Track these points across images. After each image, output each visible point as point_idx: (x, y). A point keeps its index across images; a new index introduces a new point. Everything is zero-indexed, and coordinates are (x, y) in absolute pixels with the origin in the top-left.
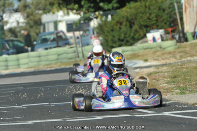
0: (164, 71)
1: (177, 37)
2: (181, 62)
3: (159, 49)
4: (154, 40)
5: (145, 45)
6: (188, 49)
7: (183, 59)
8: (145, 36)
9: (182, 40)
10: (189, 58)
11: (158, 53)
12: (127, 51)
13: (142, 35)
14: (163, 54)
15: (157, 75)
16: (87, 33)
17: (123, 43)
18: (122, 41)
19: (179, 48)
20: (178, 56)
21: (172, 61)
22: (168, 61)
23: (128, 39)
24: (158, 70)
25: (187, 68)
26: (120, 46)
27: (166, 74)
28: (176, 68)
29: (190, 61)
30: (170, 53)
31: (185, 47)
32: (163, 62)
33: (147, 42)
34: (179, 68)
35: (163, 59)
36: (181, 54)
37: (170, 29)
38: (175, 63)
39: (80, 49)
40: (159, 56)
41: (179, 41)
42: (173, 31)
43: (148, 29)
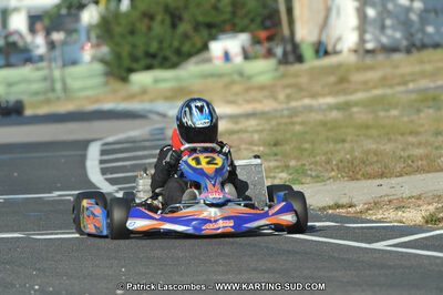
0: (250, 129)
1: (279, 51)
2: (288, 109)
3: (236, 77)
4: (227, 57)
5: (206, 68)
6: (304, 80)
7: (294, 104)
8: (205, 47)
9: (291, 58)
10: (307, 101)
11: (237, 88)
12: (164, 80)
13: (199, 44)
14: (248, 90)
15: (235, 137)
16: (74, 36)
17: (156, 62)
18: (154, 56)
19: (284, 76)
20: (282, 96)
21: (268, 105)
22: (259, 107)
23: (168, 53)
24: (236, 127)
25: (302, 123)
26: (149, 67)
27: (256, 137)
28: (279, 124)
29: (310, 109)
30: (262, 88)
31: (296, 75)
32: (248, 108)
33: (209, 60)
34: (286, 124)
35: (248, 102)
36: (289, 91)
37: (263, 34)
38: (276, 111)
39: (57, 73)
40: (237, 94)
41: (284, 61)
42: (270, 39)
43: (214, 31)
